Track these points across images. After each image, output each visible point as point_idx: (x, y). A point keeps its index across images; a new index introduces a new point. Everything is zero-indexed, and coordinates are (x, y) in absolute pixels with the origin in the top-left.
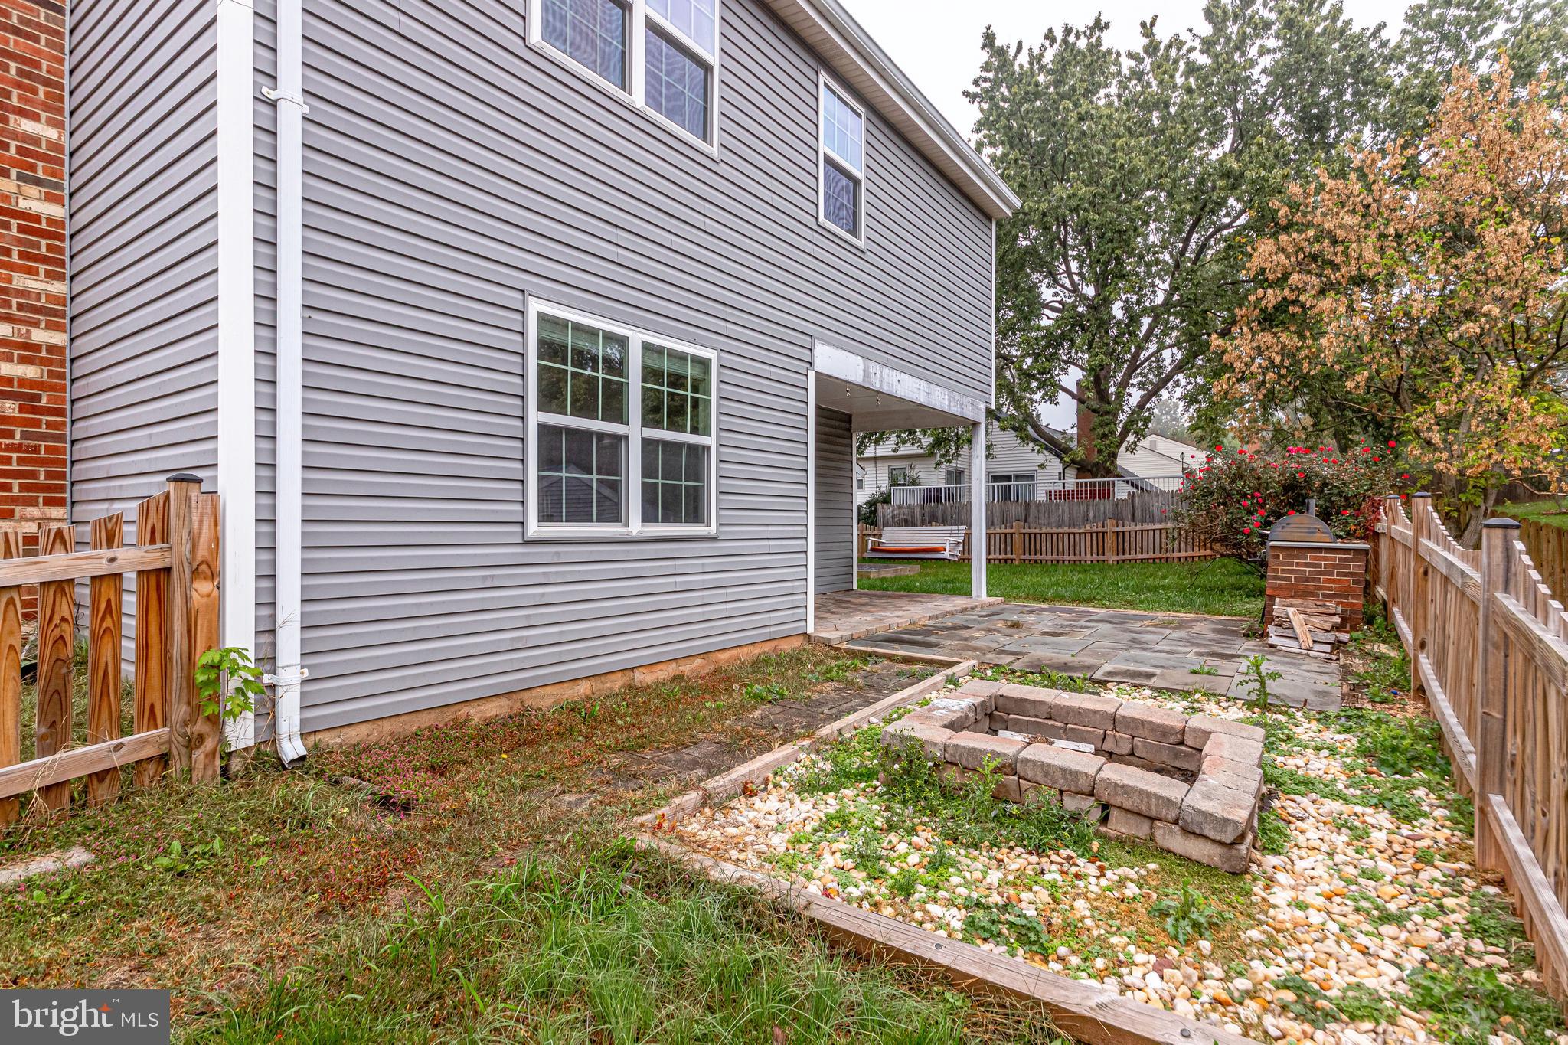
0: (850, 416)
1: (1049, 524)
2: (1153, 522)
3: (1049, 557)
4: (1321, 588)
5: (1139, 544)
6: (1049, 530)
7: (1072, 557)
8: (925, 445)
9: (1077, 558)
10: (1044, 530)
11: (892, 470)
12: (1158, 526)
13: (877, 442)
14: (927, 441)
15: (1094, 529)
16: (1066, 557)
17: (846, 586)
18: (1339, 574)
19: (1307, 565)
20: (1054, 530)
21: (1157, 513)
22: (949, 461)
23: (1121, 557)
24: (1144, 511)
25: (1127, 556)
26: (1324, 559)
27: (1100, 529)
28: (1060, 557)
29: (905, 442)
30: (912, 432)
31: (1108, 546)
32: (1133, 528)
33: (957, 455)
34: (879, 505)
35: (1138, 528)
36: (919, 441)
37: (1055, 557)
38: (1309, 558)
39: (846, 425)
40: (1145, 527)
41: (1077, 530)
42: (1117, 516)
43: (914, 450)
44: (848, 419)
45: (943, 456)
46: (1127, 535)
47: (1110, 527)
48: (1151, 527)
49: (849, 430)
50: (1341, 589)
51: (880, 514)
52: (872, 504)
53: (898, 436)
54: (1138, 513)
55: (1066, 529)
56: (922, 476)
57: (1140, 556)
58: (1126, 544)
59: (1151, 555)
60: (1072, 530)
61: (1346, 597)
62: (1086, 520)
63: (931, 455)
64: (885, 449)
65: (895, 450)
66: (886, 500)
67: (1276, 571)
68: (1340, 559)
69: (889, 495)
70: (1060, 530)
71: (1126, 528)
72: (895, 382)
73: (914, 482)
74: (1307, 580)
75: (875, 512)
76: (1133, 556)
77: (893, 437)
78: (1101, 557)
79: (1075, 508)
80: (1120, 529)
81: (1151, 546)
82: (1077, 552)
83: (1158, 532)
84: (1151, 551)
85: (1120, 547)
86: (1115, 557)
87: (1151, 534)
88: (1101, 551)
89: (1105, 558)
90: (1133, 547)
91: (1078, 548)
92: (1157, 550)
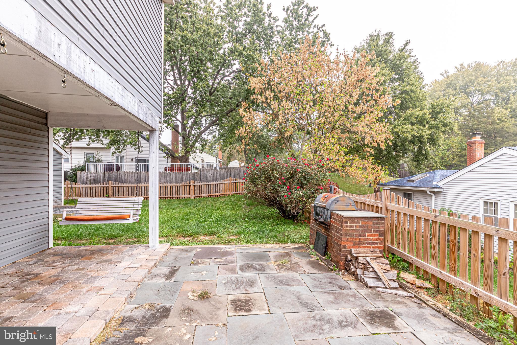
0: (47, 114)
1: (167, 182)
2: (208, 181)
3: (167, 196)
4: (366, 239)
5: (203, 190)
6: (167, 185)
7: (176, 196)
8: (105, 143)
9: (179, 196)
10: (164, 185)
11: (86, 154)
12: (210, 183)
13: (77, 140)
14: (106, 141)
15: (186, 184)
16: (174, 196)
17: (44, 247)
18: (374, 231)
19: (360, 227)
20: (169, 185)
21: (209, 178)
22: (120, 152)
23: (196, 195)
24: (204, 177)
25: (198, 195)
26: (368, 223)
27: (188, 184)
28: (171, 196)
29: (94, 141)
30: (98, 136)
31: (191, 191)
32: (201, 184)
33: (124, 149)
34: (79, 172)
35: (203, 184)
36: (102, 141)
37: (169, 196)
38: (361, 222)
39: (44, 121)
40: (205, 183)
41: (178, 185)
42: (195, 179)
43: (99, 145)
44: (45, 116)
45: (116, 149)
46: (198, 186)
47: (192, 183)
48: (207, 183)
49: (46, 124)
50: (375, 239)
51: (79, 176)
52: (75, 170)
53: (90, 138)
54: (202, 178)
55: (174, 184)
56: (103, 158)
57: (203, 195)
58: (198, 190)
59: (207, 194)
60: (176, 185)
61: (377, 243)
62: (182, 180)
63: (108, 148)
64: (83, 143)
65: (88, 145)
66: (83, 169)
67: (346, 231)
68: (374, 223)
69: (85, 166)
70: (171, 185)
71: (198, 184)
72: (89, 71)
73: (99, 161)
74: (360, 235)
75: (76, 175)
76: (200, 195)
77: (87, 137)
78: (188, 196)
79: (178, 175)
80: (196, 184)
81: (207, 191)
82: (179, 194)
83: (210, 185)
84: (207, 193)
85: (196, 191)
86: (194, 196)
87: (207, 186)
88: (188, 193)
89: (190, 196)
90: (201, 191)
91: (179, 192)
92: (210, 192)
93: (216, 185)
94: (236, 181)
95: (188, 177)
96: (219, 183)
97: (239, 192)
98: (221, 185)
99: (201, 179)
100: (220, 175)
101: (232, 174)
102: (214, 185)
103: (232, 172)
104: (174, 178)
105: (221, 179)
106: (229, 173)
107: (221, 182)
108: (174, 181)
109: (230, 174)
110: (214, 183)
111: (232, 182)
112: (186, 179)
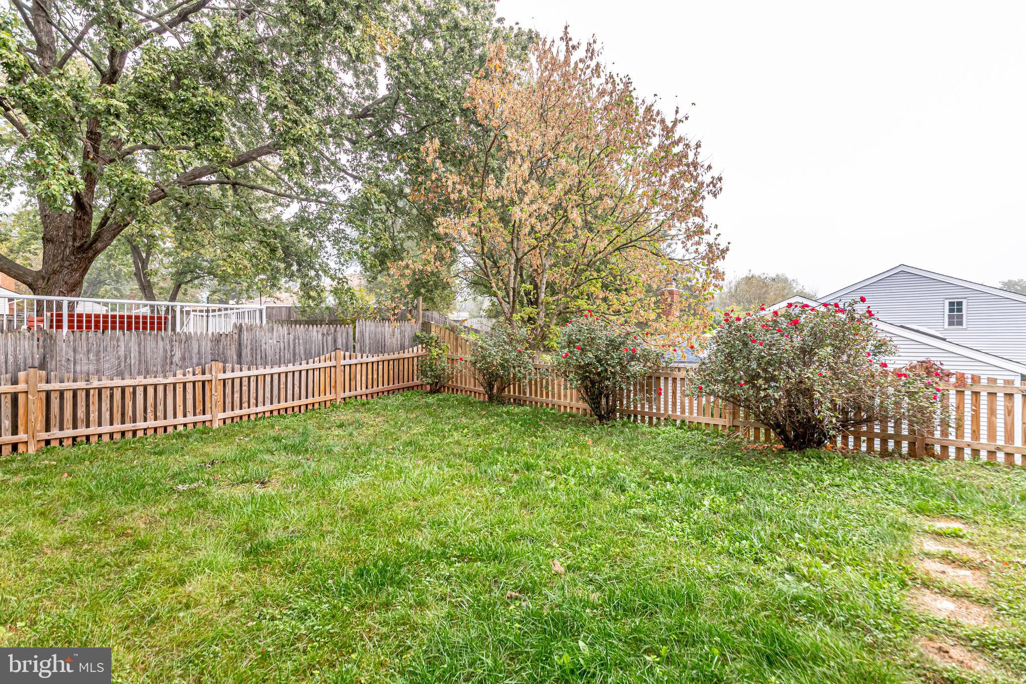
1: (99, 372)
3: (106, 428)
5: (253, 395)
6: (107, 382)
7: (151, 423)
9: (160, 423)
12: (275, 370)
15: (189, 378)
16: (140, 425)
21: (270, 352)
23: (229, 414)
25: (237, 412)
27: (200, 377)
28: (129, 426)
31: (210, 400)
32: (244, 373)
35: (251, 372)
37: (118, 426)
40: (259, 371)
41: (158, 381)
42: (219, 358)
46: (237, 383)
47: (214, 374)
48: (266, 370)
54: (247, 352)
57: (254, 410)
58: (237, 395)
59: (268, 407)
62: (169, 363)
71: (235, 374)
76: (244, 411)
78: (200, 418)
80: (229, 375)
81: (268, 395)
82: (160, 414)
83: (276, 377)
84: (268, 401)
85: (228, 400)
86: (222, 415)
87: (268, 379)
88: (199, 408)
89: (208, 417)
90: (245, 399)
91: (160, 408)
92: (275, 399)
93: (297, 375)
94: (353, 361)
95: (195, 350)
96: (304, 366)
97: (359, 392)
98: (311, 373)
99: (240, 356)
100: (305, 343)
101: (339, 341)
102: (290, 376)
103: (339, 335)
104: (134, 354)
105: (308, 356)
106: (330, 338)
107: (311, 366)
108: (135, 370)
109: (335, 341)
110: (291, 368)
111: (343, 362)
112: (183, 359)
